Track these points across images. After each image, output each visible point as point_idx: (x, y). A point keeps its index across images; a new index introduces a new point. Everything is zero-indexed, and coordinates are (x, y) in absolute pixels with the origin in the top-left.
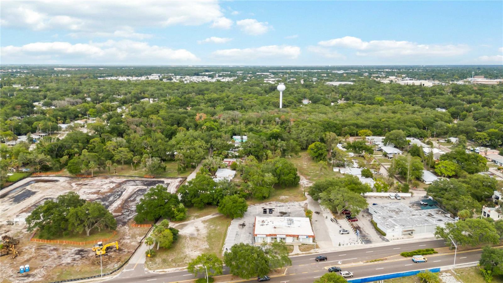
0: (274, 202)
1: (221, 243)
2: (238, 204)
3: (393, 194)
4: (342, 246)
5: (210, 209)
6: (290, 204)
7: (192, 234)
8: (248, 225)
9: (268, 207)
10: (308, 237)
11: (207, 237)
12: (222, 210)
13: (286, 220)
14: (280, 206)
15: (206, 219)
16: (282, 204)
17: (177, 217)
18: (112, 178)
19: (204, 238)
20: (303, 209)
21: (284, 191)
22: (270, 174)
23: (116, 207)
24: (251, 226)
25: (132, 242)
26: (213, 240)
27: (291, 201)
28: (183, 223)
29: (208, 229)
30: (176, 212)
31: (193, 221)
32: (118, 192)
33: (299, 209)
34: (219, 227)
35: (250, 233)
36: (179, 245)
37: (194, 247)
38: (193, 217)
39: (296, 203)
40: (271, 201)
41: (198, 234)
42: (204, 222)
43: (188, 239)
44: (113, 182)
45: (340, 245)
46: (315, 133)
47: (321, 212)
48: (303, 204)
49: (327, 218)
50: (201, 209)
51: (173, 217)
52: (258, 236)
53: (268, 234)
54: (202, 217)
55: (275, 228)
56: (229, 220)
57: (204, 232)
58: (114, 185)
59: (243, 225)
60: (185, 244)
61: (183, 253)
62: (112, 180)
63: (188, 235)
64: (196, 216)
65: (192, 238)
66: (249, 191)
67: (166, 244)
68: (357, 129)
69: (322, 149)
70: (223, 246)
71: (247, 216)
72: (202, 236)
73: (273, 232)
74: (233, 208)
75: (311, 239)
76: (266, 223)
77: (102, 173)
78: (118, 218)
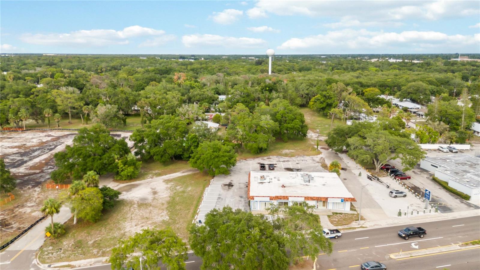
0: (275, 156)
1: (192, 211)
2: (221, 153)
3: (445, 146)
4: (403, 215)
5: (180, 165)
6: (299, 159)
7: (144, 199)
8: (238, 185)
9: (266, 162)
10: (344, 200)
11: (169, 203)
12: (196, 162)
13: (300, 176)
14: (284, 161)
15: (172, 178)
16: (287, 159)
17: (122, 173)
18: (51, 131)
19: (163, 204)
20: (320, 164)
21: (287, 145)
22: (268, 117)
23: (37, 163)
24: (243, 186)
25: (35, 211)
26: (178, 207)
27: (299, 155)
28: (133, 183)
29: (172, 190)
30: (121, 165)
31: (150, 179)
32: (50, 146)
33: (313, 165)
34: (190, 189)
35: (241, 197)
36: (116, 216)
37: (143, 218)
38: (150, 175)
39: (307, 158)
40: (270, 156)
41: (154, 199)
42: (167, 181)
43: (135, 206)
44: (49, 136)
45: (400, 214)
46: (317, 86)
47: (348, 168)
48: (318, 158)
49: (360, 175)
50: (165, 163)
51: (118, 173)
52: (256, 199)
53: (274, 195)
54: (166, 174)
55: (283, 186)
56: (208, 178)
57: (165, 196)
58: (49, 138)
59: (230, 185)
60: (127, 214)
61: (120, 229)
62: (50, 134)
63: (136, 200)
64: (156, 174)
65: (143, 204)
66: (237, 141)
67: (87, 214)
68: (362, 88)
69: (331, 98)
70: (193, 217)
71: (235, 173)
72: (160, 201)
73: (280, 192)
74: (214, 158)
75: (348, 204)
76: (268, 180)
77: (40, 126)
78: (31, 176)
